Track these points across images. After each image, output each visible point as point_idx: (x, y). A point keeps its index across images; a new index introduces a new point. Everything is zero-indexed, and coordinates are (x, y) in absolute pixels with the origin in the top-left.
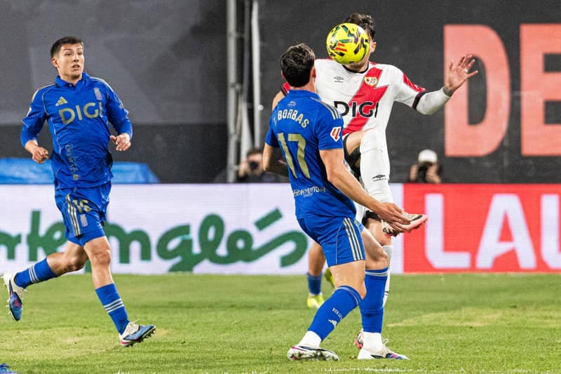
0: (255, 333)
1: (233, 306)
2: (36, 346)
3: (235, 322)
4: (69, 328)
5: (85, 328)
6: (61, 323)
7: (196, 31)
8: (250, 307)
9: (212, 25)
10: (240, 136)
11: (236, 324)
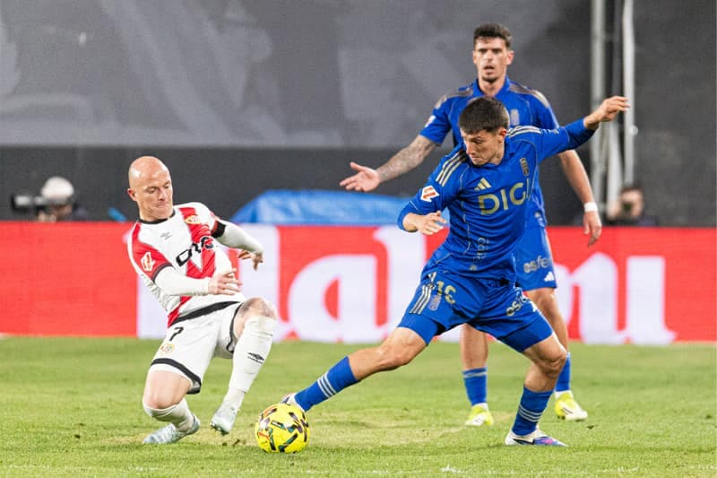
0: (622, 419)
1: (594, 384)
2: (343, 432)
3: (598, 404)
4: (385, 410)
5: (406, 409)
6: (375, 403)
7: (553, 31)
8: (616, 384)
9: (573, 24)
10: (607, 164)
11: (599, 406)
